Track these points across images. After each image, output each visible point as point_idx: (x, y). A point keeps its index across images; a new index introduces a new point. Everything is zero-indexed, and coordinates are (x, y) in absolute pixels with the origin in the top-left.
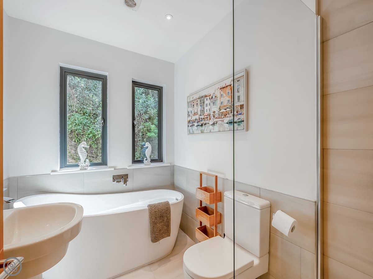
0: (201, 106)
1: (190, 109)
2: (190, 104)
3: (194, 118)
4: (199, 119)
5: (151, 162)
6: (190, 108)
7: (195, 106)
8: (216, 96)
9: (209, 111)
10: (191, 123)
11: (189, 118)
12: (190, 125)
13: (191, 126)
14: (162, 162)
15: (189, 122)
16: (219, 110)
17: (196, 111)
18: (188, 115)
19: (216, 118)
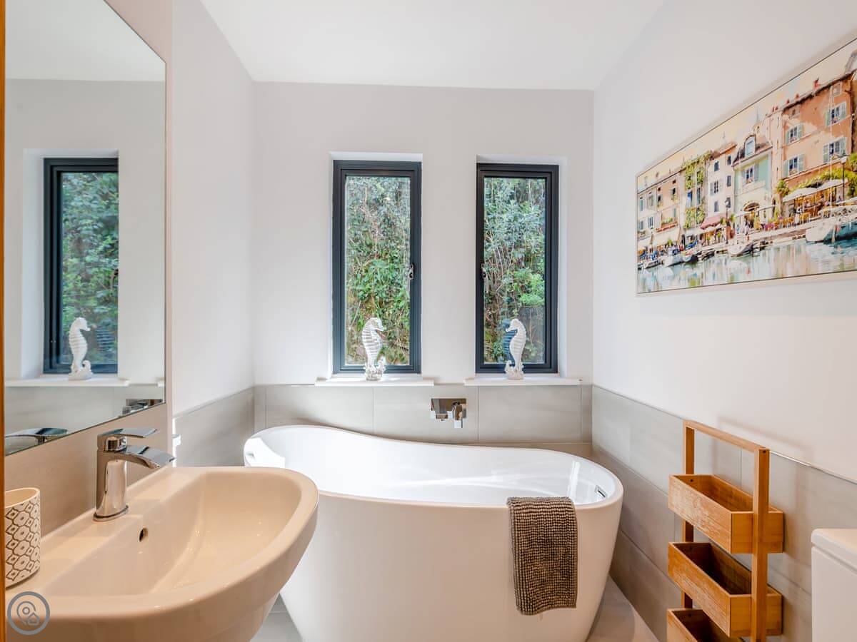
0: (690, 195)
1: (646, 214)
2: (646, 196)
3: (660, 240)
4: (683, 241)
5: (525, 372)
6: (645, 210)
7: (667, 200)
8: (759, 142)
9: (729, 206)
10: (649, 258)
11: (644, 243)
12: (646, 263)
13: (648, 268)
14: (557, 372)
15: (643, 255)
16: (777, 196)
17: (668, 216)
18: (638, 232)
19: (764, 227)
